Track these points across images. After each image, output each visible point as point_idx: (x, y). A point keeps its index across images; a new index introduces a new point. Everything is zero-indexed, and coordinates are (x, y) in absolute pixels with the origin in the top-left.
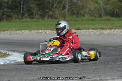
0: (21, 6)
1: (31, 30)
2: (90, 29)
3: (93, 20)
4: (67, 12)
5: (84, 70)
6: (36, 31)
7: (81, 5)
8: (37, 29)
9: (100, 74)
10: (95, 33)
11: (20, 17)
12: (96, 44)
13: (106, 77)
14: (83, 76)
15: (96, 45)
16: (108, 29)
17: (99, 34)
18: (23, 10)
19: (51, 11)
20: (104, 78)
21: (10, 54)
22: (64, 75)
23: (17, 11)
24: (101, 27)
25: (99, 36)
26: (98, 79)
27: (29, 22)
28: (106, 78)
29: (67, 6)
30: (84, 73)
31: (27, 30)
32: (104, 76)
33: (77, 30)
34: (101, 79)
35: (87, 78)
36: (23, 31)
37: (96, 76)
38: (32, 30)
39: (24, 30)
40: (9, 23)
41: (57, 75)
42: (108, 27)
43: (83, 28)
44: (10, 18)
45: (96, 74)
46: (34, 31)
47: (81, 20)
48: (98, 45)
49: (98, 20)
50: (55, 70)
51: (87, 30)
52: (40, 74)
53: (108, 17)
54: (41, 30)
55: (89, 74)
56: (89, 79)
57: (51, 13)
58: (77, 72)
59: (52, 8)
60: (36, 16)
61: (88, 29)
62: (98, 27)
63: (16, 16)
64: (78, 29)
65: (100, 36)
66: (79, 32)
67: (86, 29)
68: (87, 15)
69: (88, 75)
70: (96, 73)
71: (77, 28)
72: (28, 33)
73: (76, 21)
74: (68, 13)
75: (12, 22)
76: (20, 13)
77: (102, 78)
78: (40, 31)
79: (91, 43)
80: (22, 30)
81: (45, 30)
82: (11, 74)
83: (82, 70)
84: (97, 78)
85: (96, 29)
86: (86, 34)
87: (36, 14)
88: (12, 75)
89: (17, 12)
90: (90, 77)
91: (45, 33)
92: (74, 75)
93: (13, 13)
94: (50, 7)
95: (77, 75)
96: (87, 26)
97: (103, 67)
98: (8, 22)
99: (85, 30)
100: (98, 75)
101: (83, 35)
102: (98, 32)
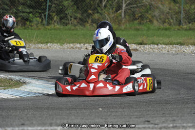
0: (47, 3)
1: (62, 44)
2: (161, 44)
3: (166, 29)
4: (123, 15)
5: (148, 111)
6: (72, 45)
7: (147, 3)
8: (73, 43)
9: (175, 118)
10: (168, 51)
11: (45, 22)
12: (170, 68)
13: (184, 123)
14: (146, 120)
15: (169, 70)
16: (192, 45)
17: (176, 52)
18: (49, 10)
19: (98, 12)
20: (180, 123)
21: (27, 81)
22: (115, 117)
23: (40, 11)
24: (179, 41)
25: (175, 56)
26: (171, 125)
27: (59, 29)
28: (185, 125)
29: (124, 5)
30: (148, 115)
31: (57, 43)
32: (180, 121)
33: (139, 46)
34: (176, 126)
35: (152, 124)
36: (49, 45)
37: (167, 120)
38: (64, 44)
39: (51, 43)
40: (26, 31)
41: (104, 117)
42: (192, 41)
43: (149, 42)
44: (28, 23)
45: (167, 118)
46: (68, 45)
47: (146, 28)
48: (173, 70)
49: (174, 30)
50: (100, 109)
51: (156, 46)
52: (74, 115)
53: (192, 24)
54: (80, 43)
55: (155, 117)
56: (155, 124)
57: (96, 16)
58: (136, 113)
59: (98, 8)
60: (71, 20)
61: (158, 45)
62: (174, 42)
63: (38, 19)
64: (141, 44)
65: (178, 55)
66: (142, 48)
67: (153, 43)
68: (157, 21)
69: (155, 119)
70: (168, 115)
71: (139, 42)
72: (58, 48)
73: (138, 30)
74: (125, 17)
75: (32, 29)
76: (45, 16)
77: (178, 125)
78: (78, 45)
79: (161, 67)
80: (47, 43)
81: (86, 45)
82: (26, 115)
83: (144, 110)
84: (169, 124)
85: (171, 44)
86: (154, 51)
87: (71, 17)
88: (28, 115)
89: (40, 13)
90: (157, 122)
91: (86, 49)
92: (131, 118)
93: (33, 15)
94: (96, 6)
95: (137, 118)
96: (156, 39)
97: (180, 107)
98: (25, 29)
99: (152, 46)
100: (171, 119)
101: (149, 53)
102: (174, 49)
